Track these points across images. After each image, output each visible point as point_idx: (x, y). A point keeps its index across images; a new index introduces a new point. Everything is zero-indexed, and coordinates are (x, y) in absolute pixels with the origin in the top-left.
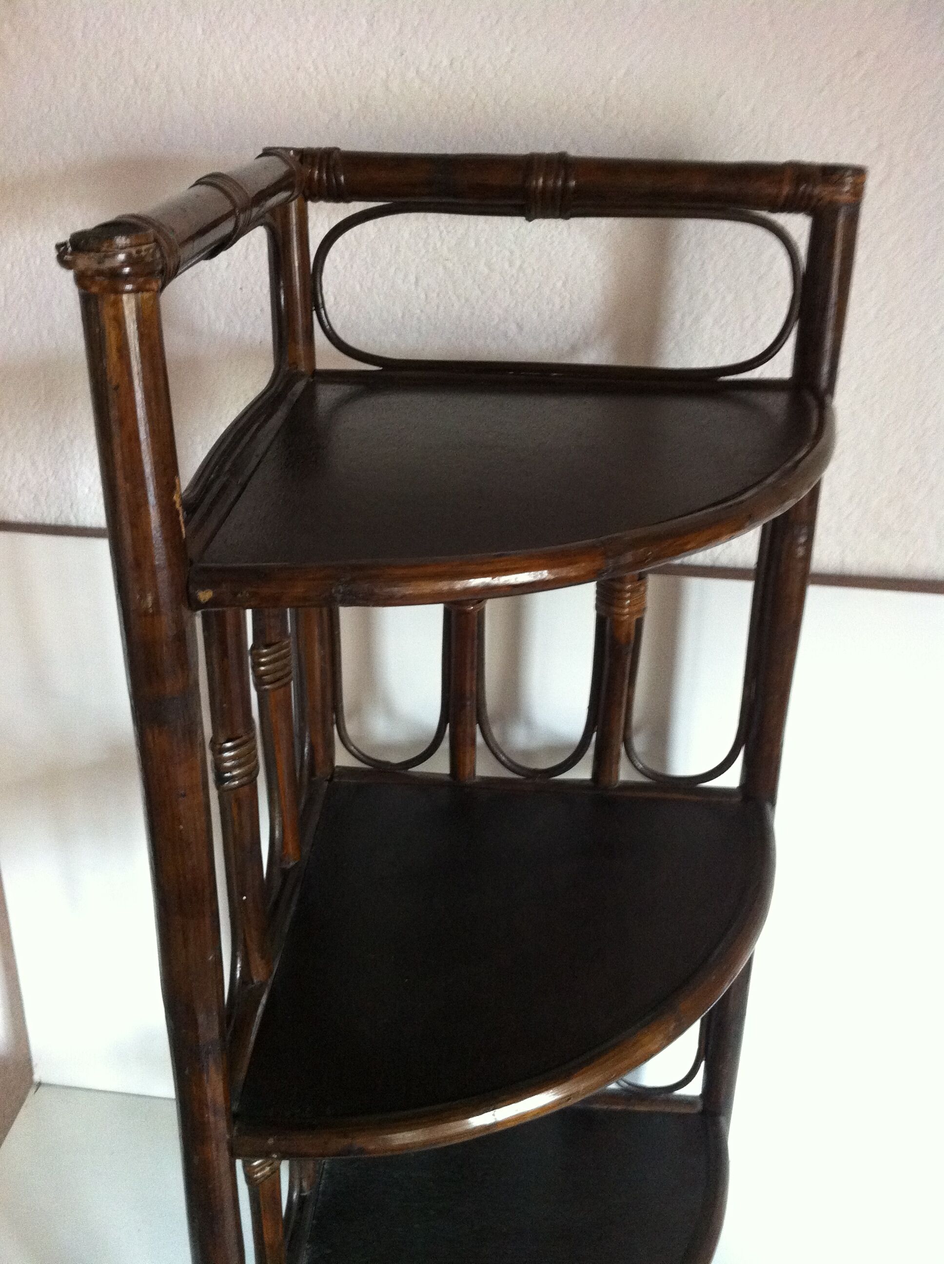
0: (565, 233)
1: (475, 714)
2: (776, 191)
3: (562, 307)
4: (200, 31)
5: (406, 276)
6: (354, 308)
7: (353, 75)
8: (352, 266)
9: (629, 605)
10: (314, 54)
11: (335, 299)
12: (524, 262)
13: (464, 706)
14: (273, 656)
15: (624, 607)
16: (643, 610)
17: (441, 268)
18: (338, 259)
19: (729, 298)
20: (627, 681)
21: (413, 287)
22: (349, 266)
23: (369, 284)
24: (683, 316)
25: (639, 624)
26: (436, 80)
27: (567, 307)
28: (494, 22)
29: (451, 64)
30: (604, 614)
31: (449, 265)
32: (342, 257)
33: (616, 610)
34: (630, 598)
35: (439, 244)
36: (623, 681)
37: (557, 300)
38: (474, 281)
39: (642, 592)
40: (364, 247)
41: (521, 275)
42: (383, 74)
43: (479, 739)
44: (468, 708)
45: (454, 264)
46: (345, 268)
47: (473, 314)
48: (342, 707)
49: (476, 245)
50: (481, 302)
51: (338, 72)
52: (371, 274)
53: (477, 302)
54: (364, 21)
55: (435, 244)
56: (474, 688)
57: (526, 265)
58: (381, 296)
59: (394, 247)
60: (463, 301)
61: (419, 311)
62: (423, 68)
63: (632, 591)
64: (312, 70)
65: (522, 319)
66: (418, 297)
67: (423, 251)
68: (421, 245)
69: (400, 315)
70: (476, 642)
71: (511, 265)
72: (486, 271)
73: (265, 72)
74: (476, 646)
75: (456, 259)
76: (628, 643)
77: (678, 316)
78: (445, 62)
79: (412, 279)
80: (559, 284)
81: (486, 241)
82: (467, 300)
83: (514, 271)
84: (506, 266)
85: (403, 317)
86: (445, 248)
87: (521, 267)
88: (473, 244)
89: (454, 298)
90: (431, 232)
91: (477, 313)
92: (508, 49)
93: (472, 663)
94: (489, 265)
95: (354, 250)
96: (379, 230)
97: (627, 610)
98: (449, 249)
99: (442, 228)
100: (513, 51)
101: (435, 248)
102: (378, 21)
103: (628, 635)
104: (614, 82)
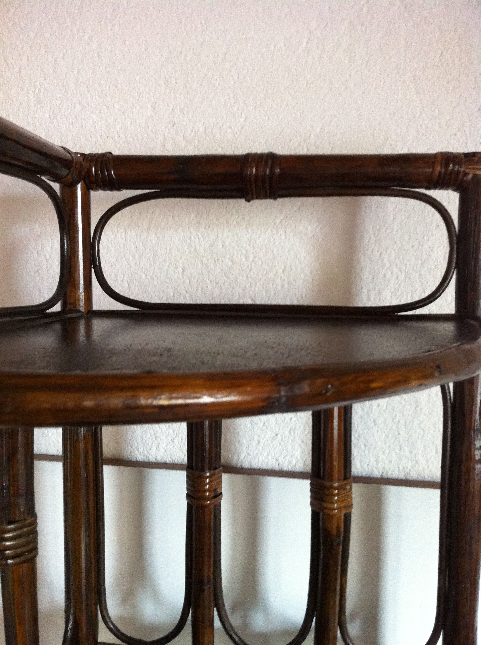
0: (283, 237)
1: (212, 599)
2: (431, 170)
3: (283, 286)
4: (47, 116)
5: (176, 268)
6: (141, 291)
7: (142, 140)
8: (140, 263)
9: (338, 501)
10: (118, 128)
11: (129, 285)
12: (255, 257)
13: (203, 591)
14: (18, 532)
15: (333, 503)
16: (350, 506)
17: (199, 263)
18: (131, 258)
19: (401, 278)
20: (339, 570)
21: (181, 277)
22: (138, 263)
23: (151, 275)
24: (369, 291)
25: (347, 518)
26: (196, 141)
27: (286, 286)
28: (233, 103)
29: (205, 131)
30: (317, 510)
31: (205, 260)
32: (134, 257)
33: (326, 505)
34: (337, 495)
35: (198, 247)
36: (336, 571)
37: (279, 282)
38: (222, 270)
39: (348, 491)
40: (148, 250)
41: (253, 266)
42: (161, 138)
43: (217, 622)
44: (206, 592)
45: (208, 260)
46: (136, 264)
47: (221, 293)
48: (104, 589)
49: (223, 246)
50: (227, 284)
51: (133, 139)
52: (152, 268)
53: (224, 283)
54: (149, 106)
55: (195, 247)
56: (212, 576)
57: (257, 259)
58: (159, 283)
59: (168, 249)
60: (214, 285)
61: (184, 292)
62: (187, 134)
63: (339, 488)
64: (116, 137)
65: (255, 295)
66: (184, 282)
67: (187, 252)
68: (186, 247)
69: (172, 295)
70: (212, 533)
71: (247, 258)
72: (230, 264)
73: (87, 140)
74: (212, 537)
75: (209, 256)
76: (338, 535)
77: (365, 291)
78: (202, 130)
79: (180, 270)
80: (281, 271)
81: (230, 244)
82: (217, 284)
83: (249, 263)
84: (244, 259)
85: (174, 296)
86: (202, 249)
87: (253, 260)
88: (221, 246)
89: (208, 282)
90: (193, 239)
91: (224, 291)
92: (242, 120)
93: (209, 551)
94: (232, 260)
95: (141, 252)
96: (159, 238)
97: (336, 505)
98: (205, 250)
99: (200, 236)
100: (245, 120)
101: (195, 249)
102: (158, 106)
103: (338, 528)
104: (312, 136)
